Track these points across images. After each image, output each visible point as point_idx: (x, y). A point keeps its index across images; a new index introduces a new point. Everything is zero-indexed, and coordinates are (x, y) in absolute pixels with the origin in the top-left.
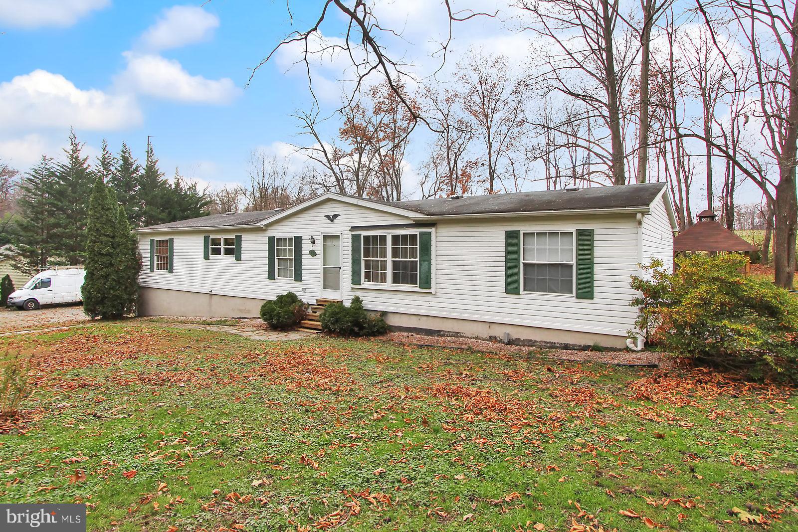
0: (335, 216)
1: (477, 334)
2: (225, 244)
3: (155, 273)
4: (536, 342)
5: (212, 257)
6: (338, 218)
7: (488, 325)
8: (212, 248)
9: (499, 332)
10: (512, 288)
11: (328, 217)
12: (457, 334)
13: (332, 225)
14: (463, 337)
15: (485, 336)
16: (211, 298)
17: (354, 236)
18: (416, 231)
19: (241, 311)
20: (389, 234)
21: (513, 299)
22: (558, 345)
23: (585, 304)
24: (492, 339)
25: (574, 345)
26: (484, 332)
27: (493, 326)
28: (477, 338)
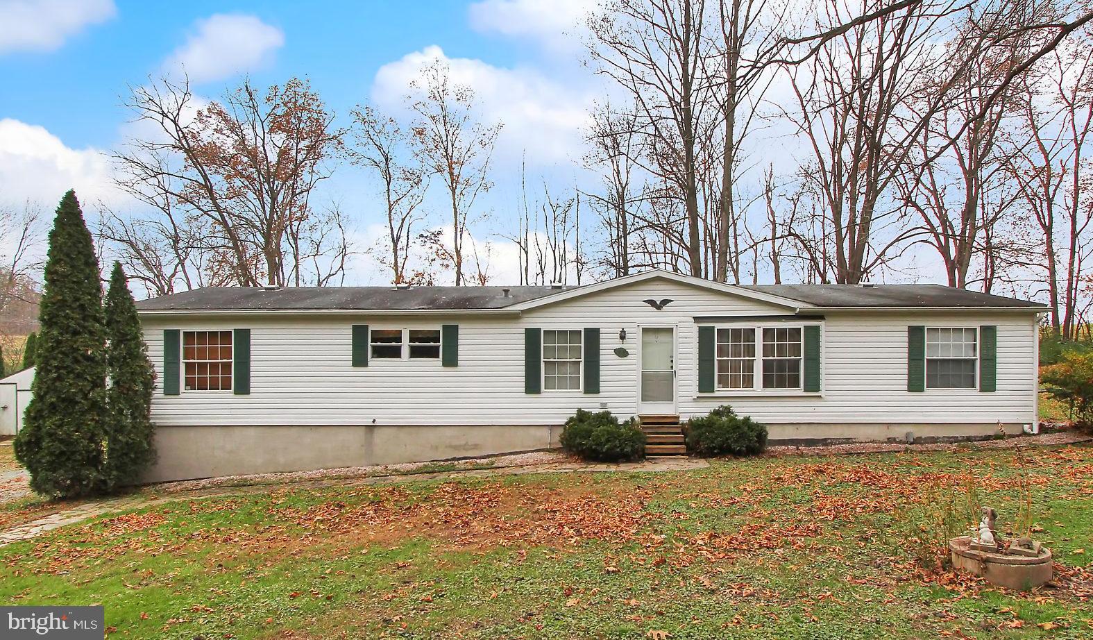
0: (665, 302)
1: (872, 438)
2: (411, 340)
3: (181, 396)
4: (938, 438)
5: (375, 363)
6: (670, 304)
7: (886, 426)
8: (373, 347)
9: (899, 433)
10: (915, 385)
11: (652, 303)
12: (848, 441)
13: (659, 313)
14: (856, 442)
15: (883, 438)
16: (372, 432)
17: (701, 330)
18: (800, 325)
19: (456, 448)
20: (758, 328)
21: (915, 396)
22: (961, 439)
23: (988, 396)
24: (891, 440)
25: (975, 437)
26: (880, 434)
27: (891, 427)
28: (873, 442)
